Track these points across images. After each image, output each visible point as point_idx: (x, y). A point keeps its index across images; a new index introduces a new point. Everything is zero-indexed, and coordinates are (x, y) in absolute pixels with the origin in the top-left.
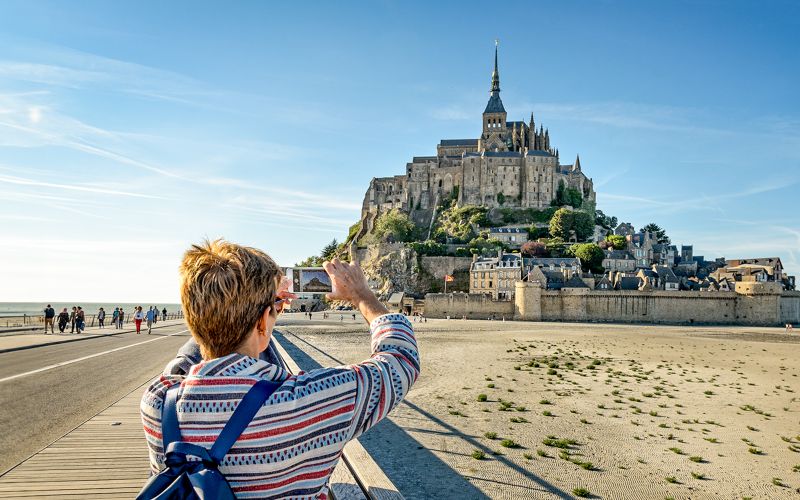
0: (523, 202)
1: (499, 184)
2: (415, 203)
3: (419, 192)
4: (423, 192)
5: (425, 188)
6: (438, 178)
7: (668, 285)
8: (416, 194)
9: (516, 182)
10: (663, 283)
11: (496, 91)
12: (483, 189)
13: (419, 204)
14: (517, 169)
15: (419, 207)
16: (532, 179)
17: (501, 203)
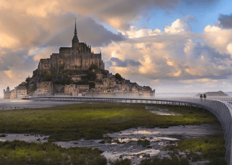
0: (82, 68)
1: (75, 63)
2: (53, 67)
3: (54, 64)
4: (55, 64)
5: (56, 63)
6: (59, 60)
7: (104, 91)
8: (53, 64)
9: (80, 62)
10: (103, 91)
11: (76, 33)
12: (71, 64)
13: (54, 68)
14: (80, 59)
15: (54, 69)
16: (84, 62)
17: (76, 68)
